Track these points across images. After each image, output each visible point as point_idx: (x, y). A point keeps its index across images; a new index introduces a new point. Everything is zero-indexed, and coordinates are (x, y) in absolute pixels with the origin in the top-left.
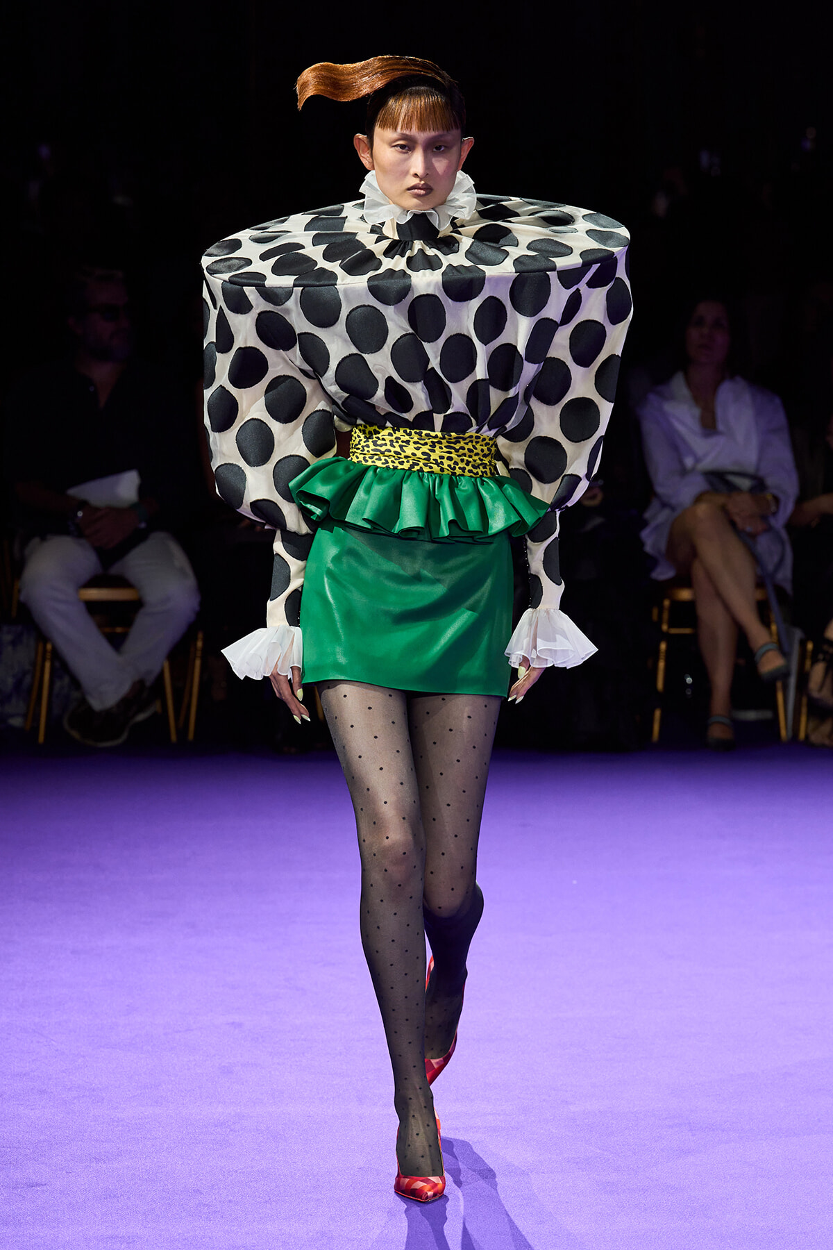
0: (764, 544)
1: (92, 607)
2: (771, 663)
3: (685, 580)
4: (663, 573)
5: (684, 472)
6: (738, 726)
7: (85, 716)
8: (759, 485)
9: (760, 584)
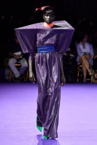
0: (90, 60)
1: (16, 66)
2: (90, 74)
3: (81, 64)
4: (79, 64)
5: (81, 53)
6: (87, 80)
7: (15, 78)
8: (89, 54)
9: (89, 65)
